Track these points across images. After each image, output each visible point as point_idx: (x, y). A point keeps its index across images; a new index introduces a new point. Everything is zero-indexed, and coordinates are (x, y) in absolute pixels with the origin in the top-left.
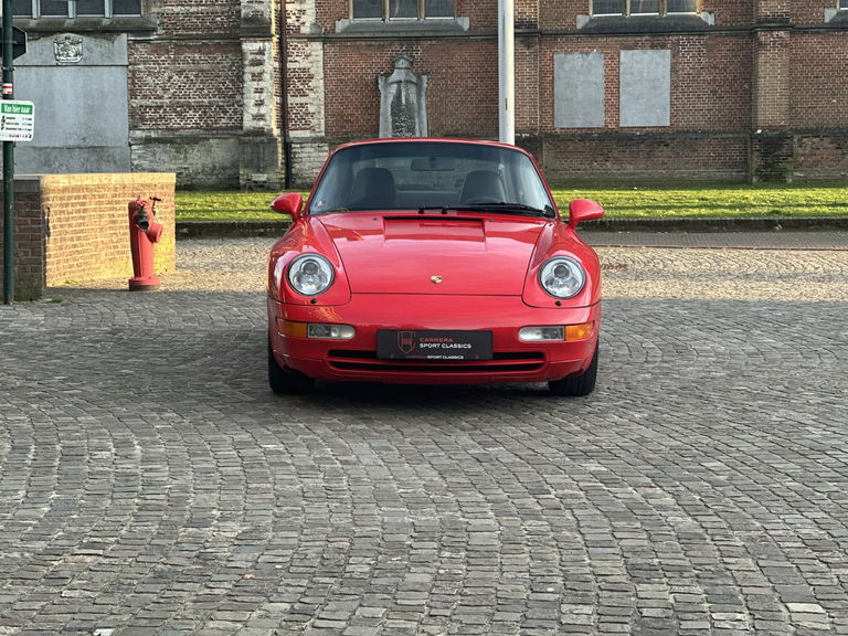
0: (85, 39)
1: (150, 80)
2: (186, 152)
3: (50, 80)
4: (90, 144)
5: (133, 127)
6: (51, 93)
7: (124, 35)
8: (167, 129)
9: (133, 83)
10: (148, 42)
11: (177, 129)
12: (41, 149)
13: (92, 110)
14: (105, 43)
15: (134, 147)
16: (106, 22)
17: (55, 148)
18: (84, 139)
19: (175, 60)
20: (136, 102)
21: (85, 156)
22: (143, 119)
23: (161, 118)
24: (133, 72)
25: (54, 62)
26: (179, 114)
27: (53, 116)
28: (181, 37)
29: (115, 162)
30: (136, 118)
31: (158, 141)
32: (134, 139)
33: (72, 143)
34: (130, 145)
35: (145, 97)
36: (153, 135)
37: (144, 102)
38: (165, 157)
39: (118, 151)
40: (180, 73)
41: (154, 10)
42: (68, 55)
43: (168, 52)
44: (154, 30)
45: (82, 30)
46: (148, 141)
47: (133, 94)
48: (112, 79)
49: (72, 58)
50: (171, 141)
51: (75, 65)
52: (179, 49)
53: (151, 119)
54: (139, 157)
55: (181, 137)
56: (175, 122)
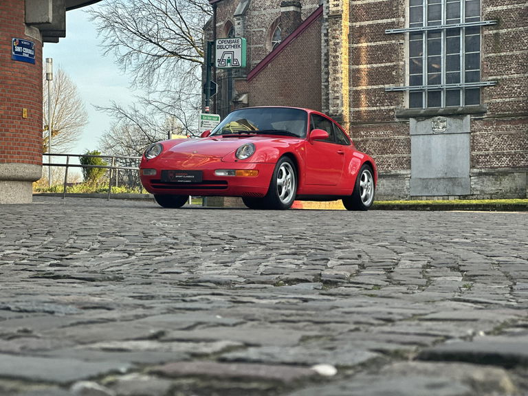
0: (448, 119)
1: (482, 140)
2: (501, 180)
3: (429, 142)
4: (449, 176)
5: (473, 167)
6: (430, 149)
7: (469, 116)
8: (491, 168)
9: (473, 142)
10: (481, 119)
11: (497, 168)
12: (424, 179)
13: (451, 157)
14: (459, 121)
15: (472, 178)
16: (460, 109)
17: (430, 179)
18: (446, 174)
19: (496, 129)
20: (474, 153)
21: (447, 183)
22: (478, 162)
23: (488, 161)
24: (473, 136)
25: (431, 132)
26: (498, 159)
27: (430, 161)
28: (500, 116)
29: (462, 186)
30: (474, 162)
31: (486, 174)
32: (473, 173)
33: (440, 176)
34: (470, 177)
35: (479, 150)
36: (483, 171)
37: (479, 153)
38: (489, 183)
39: (463, 180)
40: (499, 136)
41: (486, 101)
42: (439, 128)
43: (492, 124)
44: (486, 112)
45: (446, 114)
46: (480, 174)
47: (473, 149)
48: (462, 140)
49: (441, 129)
50: (492, 174)
51: (442, 133)
52: (498, 123)
53: (482, 162)
54: (475, 183)
55: (498, 172)
56: (496, 164)
